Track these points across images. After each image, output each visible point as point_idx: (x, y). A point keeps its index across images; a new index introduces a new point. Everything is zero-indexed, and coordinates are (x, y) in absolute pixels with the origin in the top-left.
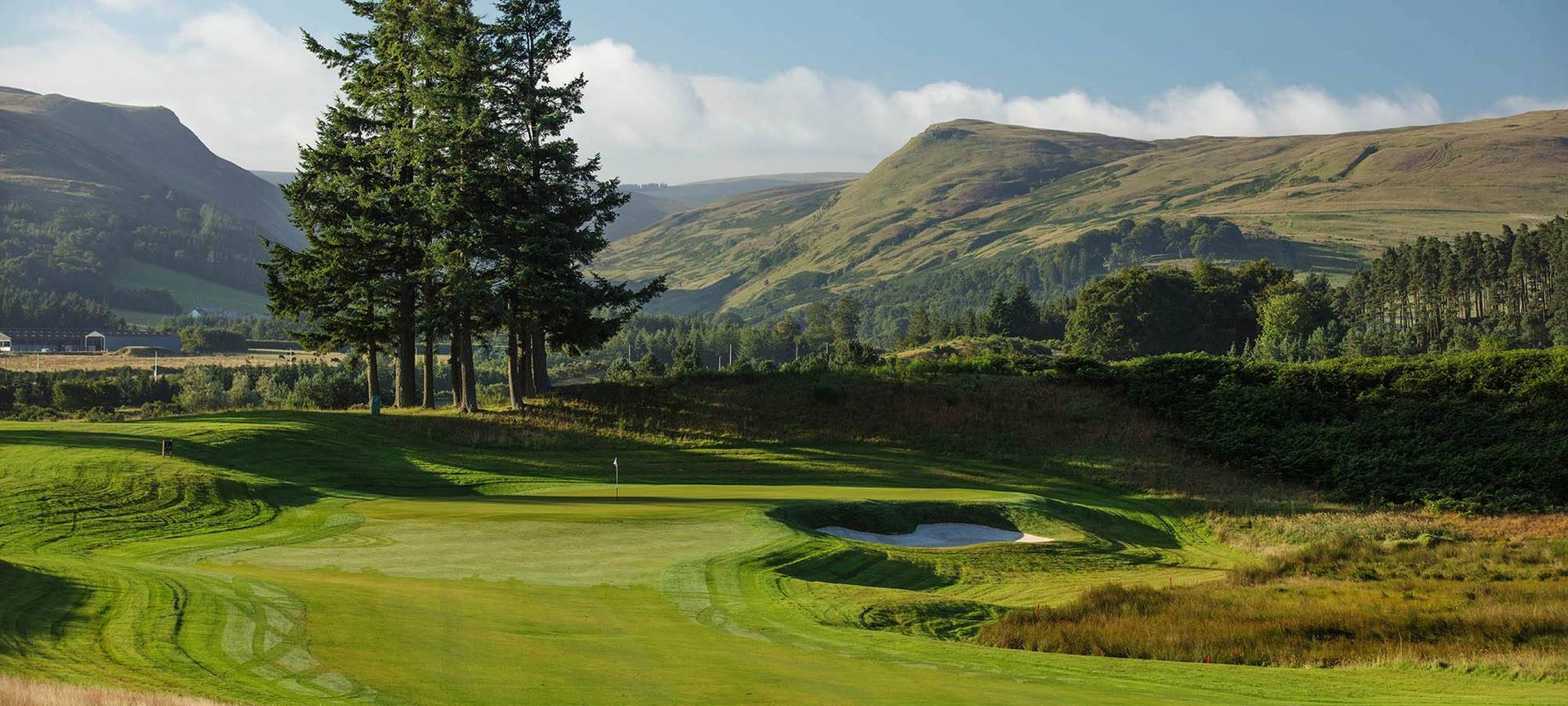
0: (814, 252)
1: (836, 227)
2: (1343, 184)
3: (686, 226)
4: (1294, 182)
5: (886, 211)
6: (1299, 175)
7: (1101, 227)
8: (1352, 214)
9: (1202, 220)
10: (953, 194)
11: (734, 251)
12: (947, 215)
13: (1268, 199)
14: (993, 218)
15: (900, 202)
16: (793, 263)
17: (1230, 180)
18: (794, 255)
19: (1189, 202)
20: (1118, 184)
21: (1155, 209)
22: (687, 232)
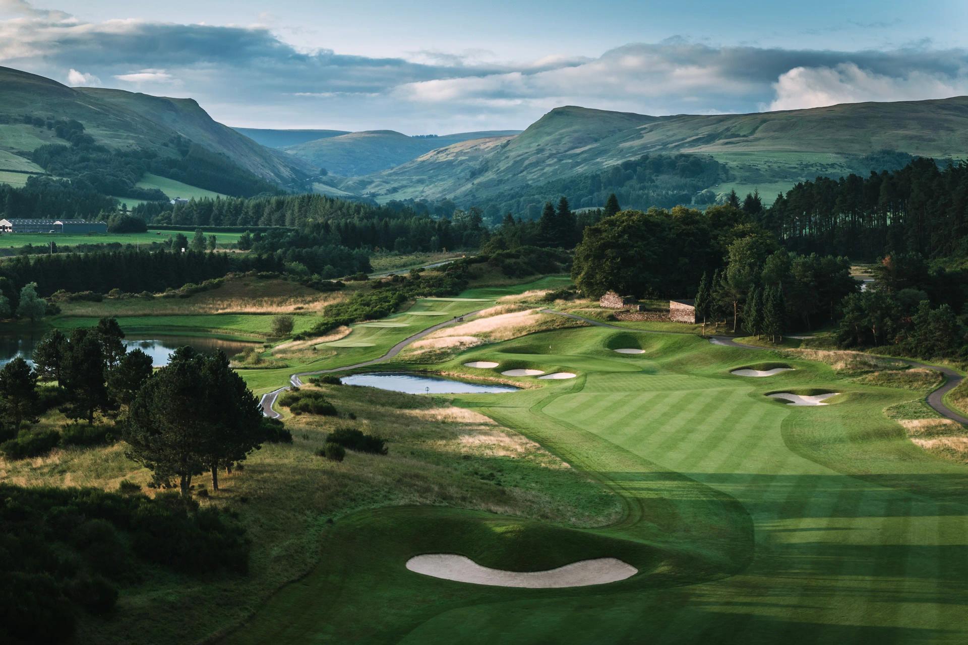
0: (496, 169)
1: (507, 157)
2: (751, 137)
3: (439, 155)
4: (726, 137)
5: (531, 149)
6: (729, 133)
7: (633, 159)
8: (756, 153)
9: (682, 155)
10: (564, 141)
11: (461, 168)
12: (560, 151)
13: (715, 145)
14: (582, 153)
15: (538, 145)
16: (487, 174)
17: (697, 135)
18: (486, 171)
19: (676, 146)
20: (643, 137)
21: (660, 149)
22: (441, 158)
